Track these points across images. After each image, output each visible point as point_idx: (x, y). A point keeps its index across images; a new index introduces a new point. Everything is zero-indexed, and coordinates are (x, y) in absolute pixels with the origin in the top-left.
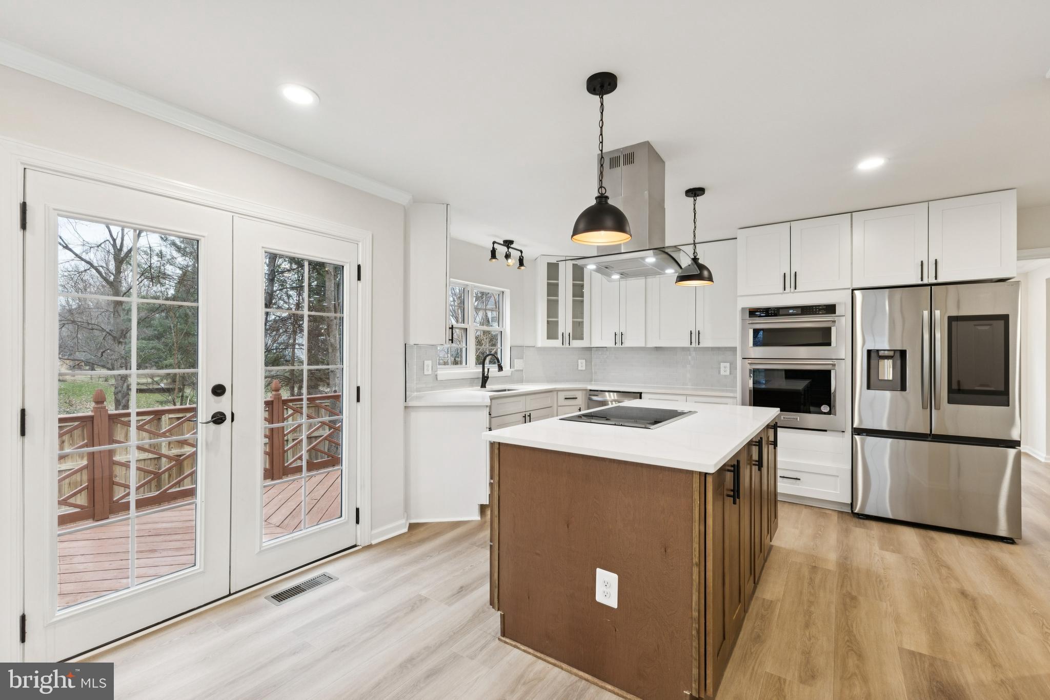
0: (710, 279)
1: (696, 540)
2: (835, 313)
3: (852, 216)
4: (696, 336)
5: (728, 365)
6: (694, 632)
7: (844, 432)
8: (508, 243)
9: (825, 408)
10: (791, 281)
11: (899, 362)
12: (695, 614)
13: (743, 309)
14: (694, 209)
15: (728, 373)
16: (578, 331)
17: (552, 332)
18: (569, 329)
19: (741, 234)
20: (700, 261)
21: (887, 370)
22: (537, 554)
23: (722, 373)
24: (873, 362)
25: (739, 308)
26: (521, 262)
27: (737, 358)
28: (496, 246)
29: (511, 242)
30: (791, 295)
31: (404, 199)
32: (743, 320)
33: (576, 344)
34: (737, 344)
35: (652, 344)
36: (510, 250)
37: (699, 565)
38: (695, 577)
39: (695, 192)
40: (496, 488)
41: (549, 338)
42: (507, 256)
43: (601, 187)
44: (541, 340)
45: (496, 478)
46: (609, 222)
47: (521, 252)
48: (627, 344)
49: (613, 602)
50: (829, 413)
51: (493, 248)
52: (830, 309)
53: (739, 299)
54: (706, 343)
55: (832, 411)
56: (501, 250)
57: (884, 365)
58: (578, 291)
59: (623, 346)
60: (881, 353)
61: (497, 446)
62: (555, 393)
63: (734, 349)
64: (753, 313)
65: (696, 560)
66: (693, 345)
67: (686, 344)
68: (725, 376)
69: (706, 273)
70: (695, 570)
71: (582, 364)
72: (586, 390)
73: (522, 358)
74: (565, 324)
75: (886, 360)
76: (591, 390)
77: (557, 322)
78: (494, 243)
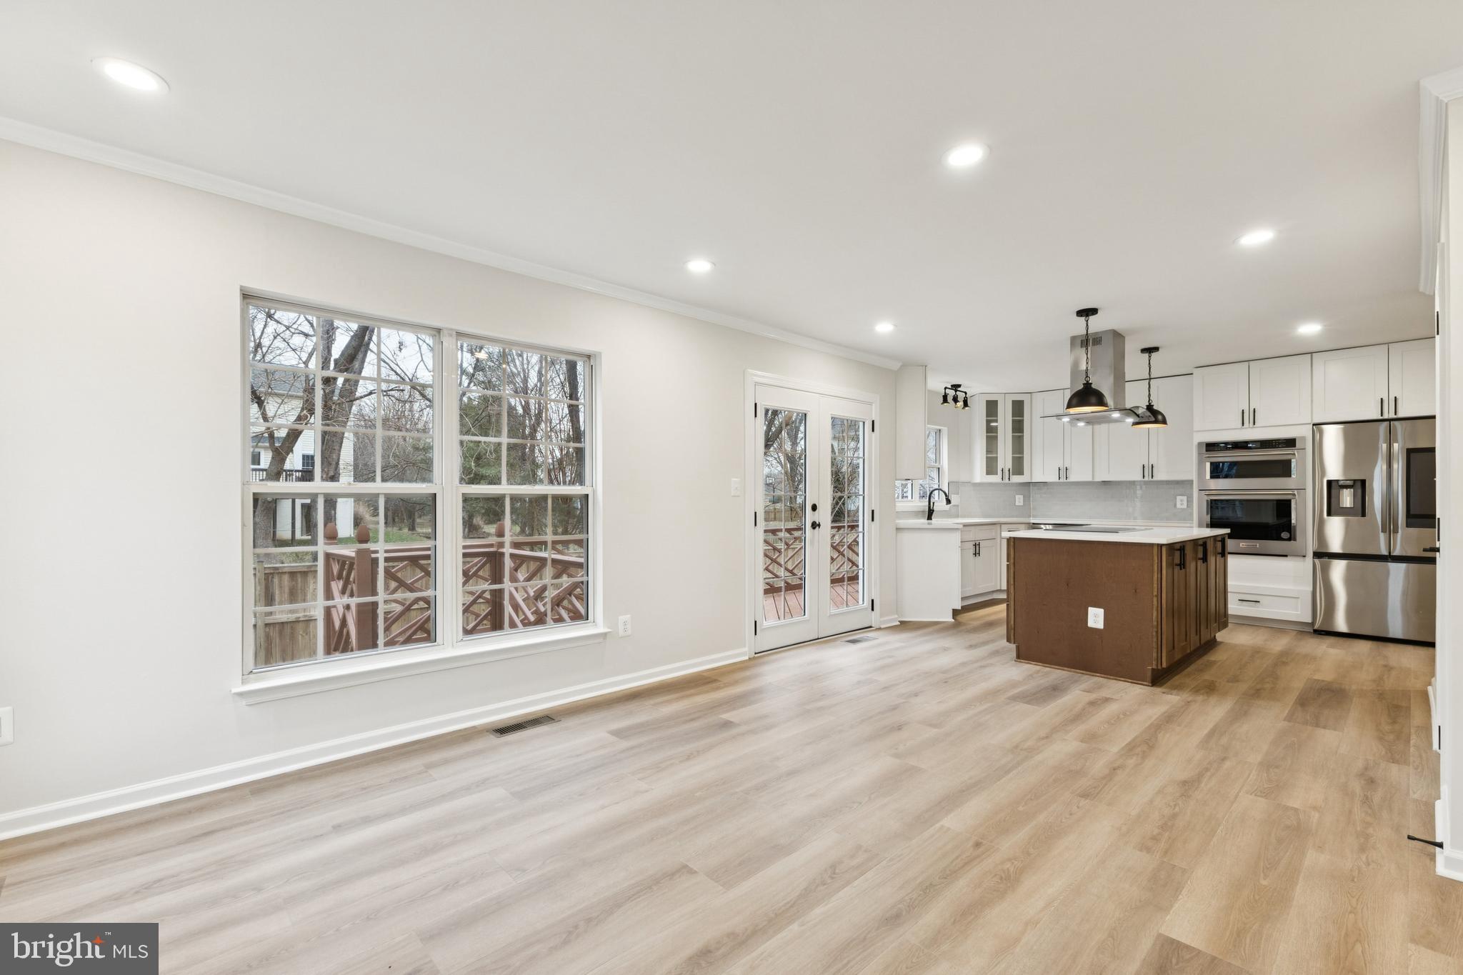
0: (1164, 422)
1: (1155, 582)
2: (1295, 446)
3: (1312, 356)
4: (1148, 470)
5: (1185, 498)
6: (1154, 634)
7: (1304, 556)
8: (956, 387)
9: (1285, 535)
10: (1249, 417)
11: (1360, 491)
12: (1155, 623)
13: (1200, 444)
14: (1149, 364)
15: (1185, 506)
16: (1018, 468)
17: (991, 468)
18: (1009, 465)
19: (1196, 372)
20: (1155, 408)
21: (1347, 498)
22: (1044, 605)
23: (1179, 506)
24: (1333, 492)
25: (1196, 442)
26: (966, 404)
27: (1193, 491)
28: (948, 391)
29: (959, 386)
30: (1249, 430)
31: (895, 366)
32: (1200, 454)
33: (1016, 479)
34: (1193, 476)
35: (1100, 478)
36: (958, 393)
37: (1157, 596)
38: (1155, 603)
39: (1150, 350)
40: (1012, 567)
41: (988, 473)
42: (955, 400)
43: (1087, 377)
44: (979, 474)
45: (1012, 561)
46: (1093, 400)
47: (966, 393)
48: (1072, 478)
49: (1100, 625)
50: (1290, 539)
51: (945, 393)
52: (1290, 443)
53: (1195, 434)
54: (1160, 476)
55: (1292, 537)
56: (951, 393)
57: (1343, 494)
58: (1018, 427)
59: (1068, 480)
60: (1341, 483)
61: (1013, 540)
62: (998, 526)
63: (1191, 482)
64: (1211, 447)
65: (1155, 593)
66: (1146, 479)
67: (1138, 477)
68: (1183, 509)
69: (1160, 417)
70: (1155, 599)
71: (1019, 500)
72: (1029, 523)
73: (958, 494)
74: (1005, 458)
75: (1345, 490)
76: (1034, 524)
77: (996, 458)
78: (946, 388)
